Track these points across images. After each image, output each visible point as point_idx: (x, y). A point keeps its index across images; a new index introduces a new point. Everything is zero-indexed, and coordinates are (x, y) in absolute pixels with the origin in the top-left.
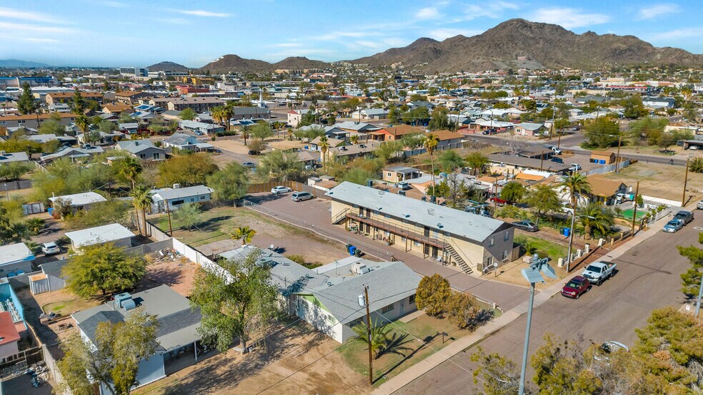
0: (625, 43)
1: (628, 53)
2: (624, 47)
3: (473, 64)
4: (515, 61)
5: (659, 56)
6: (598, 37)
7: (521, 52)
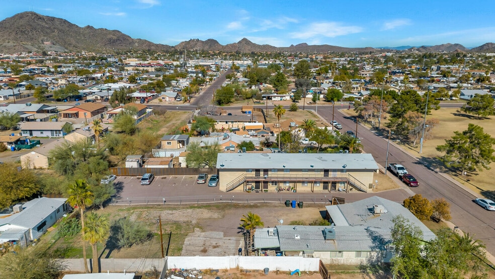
0: (114, 35)
1: (118, 42)
2: (115, 38)
3: (5, 46)
4: (42, 45)
5: (137, 44)
6: (96, 30)
7: (45, 38)
